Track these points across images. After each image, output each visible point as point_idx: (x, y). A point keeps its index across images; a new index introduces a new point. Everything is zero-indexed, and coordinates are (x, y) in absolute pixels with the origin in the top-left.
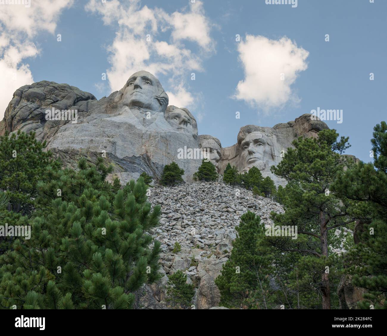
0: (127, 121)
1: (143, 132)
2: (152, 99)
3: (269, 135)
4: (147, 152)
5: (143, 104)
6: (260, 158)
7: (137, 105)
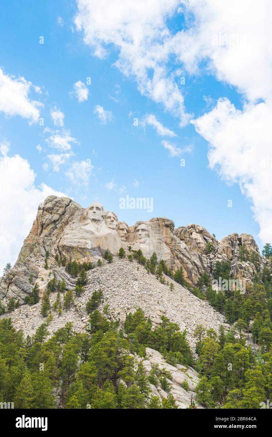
2: (100, 217)
3: (148, 226)
4: (99, 245)
5: (97, 220)
6: (143, 237)
7: (94, 220)
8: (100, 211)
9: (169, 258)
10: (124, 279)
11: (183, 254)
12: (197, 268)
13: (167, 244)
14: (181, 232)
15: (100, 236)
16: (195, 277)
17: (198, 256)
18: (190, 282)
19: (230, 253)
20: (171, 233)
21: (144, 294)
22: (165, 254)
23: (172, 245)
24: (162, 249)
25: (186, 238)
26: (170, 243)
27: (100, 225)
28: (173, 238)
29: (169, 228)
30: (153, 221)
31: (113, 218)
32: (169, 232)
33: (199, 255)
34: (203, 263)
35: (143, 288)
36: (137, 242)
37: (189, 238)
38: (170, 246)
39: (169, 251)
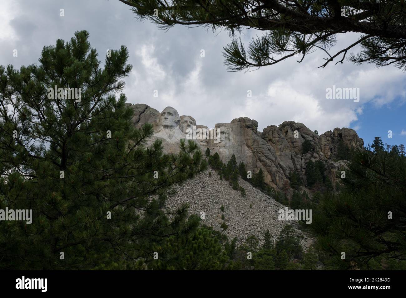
0: (162, 137)
1: (169, 143)
2: (173, 123)
3: (228, 128)
4: (171, 152)
5: (169, 126)
6: (223, 141)
7: (166, 126)
8: (172, 116)
9: (250, 161)
10: (191, 187)
11: (266, 157)
12: (283, 170)
13: (249, 147)
14: (269, 132)
15: (172, 143)
16: (280, 180)
17: (290, 157)
18: (275, 186)
19: (329, 151)
20: (253, 134)
21: (209, 201)
22: (247, 157)
23: (254, 147)
24: (243, 152)
25: (275, 138)
26: (252, 145)
27: (173, 132)
28: (255, 140)
29: (251, 129)
30: (233, 123)
31: (190, 122)
32: (251, 133)
33: (292, 156)
34: (295, 164)
35: (210, 196)
36: (217, 147)
37: (279, 138)
38: (251, 148)
39: (251, 154)
